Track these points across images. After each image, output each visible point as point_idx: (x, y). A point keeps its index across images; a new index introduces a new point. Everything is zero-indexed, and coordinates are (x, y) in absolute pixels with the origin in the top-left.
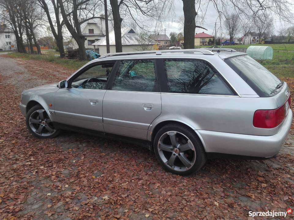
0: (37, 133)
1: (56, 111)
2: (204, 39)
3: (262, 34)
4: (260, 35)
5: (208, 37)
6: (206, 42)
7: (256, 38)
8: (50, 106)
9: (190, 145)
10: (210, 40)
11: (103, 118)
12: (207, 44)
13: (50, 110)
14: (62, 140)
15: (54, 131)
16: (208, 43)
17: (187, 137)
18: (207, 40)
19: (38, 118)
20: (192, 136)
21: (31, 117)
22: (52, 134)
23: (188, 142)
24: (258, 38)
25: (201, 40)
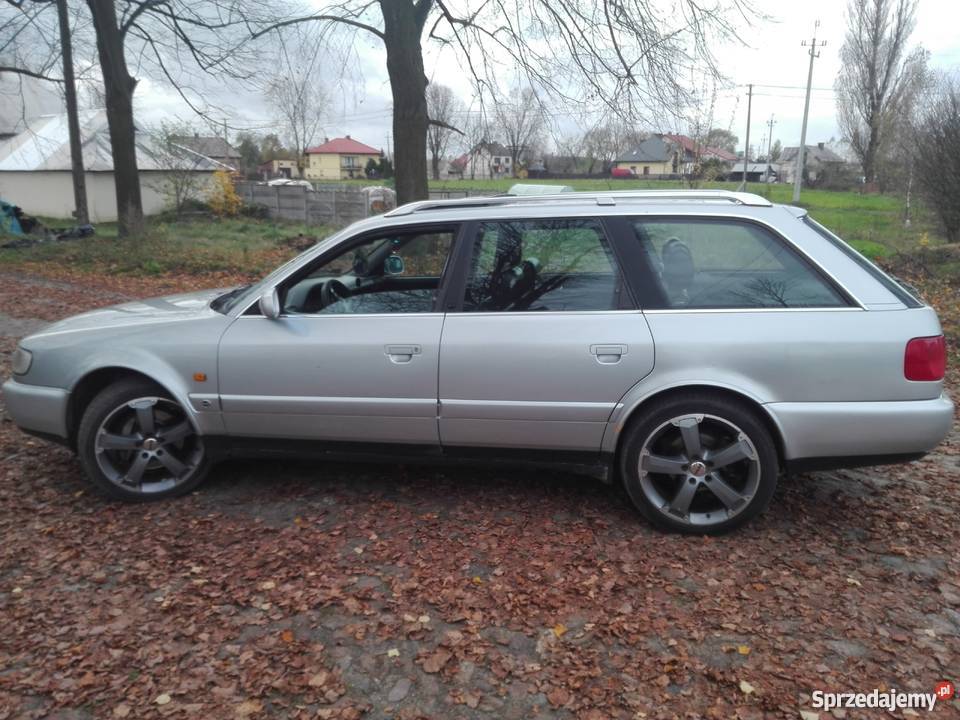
0: (124, 486)
1: (223, 397)
2: (353, 158)
3: (520, 149)
4: (514, 152)
5: (364, 154)
6: (359, 168)
7: (503, 159)
8: (198, 380)
9: (745, 446)
10: (371, 164)
11: (439, 402)
12: (363, 174)
13: (193, 396)
14: (220, 496)
15: (188, 470)
16: (367, 171)
17: (736, 427)
18: (363, 162)
19: (127, 429)
20: (752, 421)
21: (104, 427)
22: (180, 482)
23: (740, 439)
24: (507, 160)
25: (345, 162)
